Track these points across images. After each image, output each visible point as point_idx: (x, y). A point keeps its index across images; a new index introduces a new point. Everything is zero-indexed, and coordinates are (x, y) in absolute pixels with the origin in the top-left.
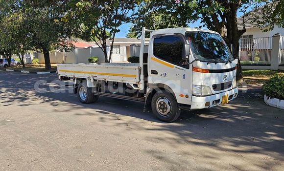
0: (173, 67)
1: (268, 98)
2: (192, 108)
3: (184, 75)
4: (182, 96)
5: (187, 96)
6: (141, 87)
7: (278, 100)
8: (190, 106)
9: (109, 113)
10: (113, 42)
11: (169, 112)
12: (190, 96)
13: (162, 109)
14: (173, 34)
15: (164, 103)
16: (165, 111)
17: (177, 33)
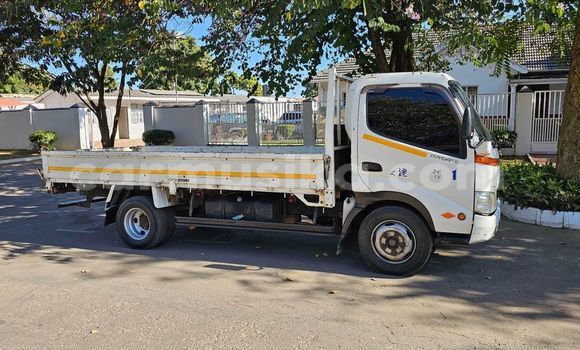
0: (424, 155)
1: (516, 208)
2: (473, 240)
3: (454, 172)
4: (448, 216)
5: (462, 217)
6: (328, 200)
7: (539, 210)
8: (468, 236)
9: (244, 268)
10: (120, 96)
11: (409, 254)
12: (469, 215)
13: (390, 247)
14: (419, 86)
15: (397, 234)
16: (398, 250)
17: (430, 84)
